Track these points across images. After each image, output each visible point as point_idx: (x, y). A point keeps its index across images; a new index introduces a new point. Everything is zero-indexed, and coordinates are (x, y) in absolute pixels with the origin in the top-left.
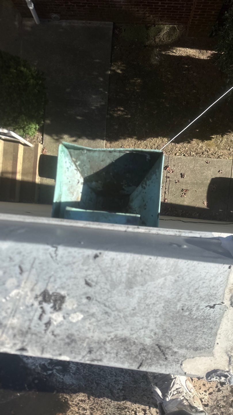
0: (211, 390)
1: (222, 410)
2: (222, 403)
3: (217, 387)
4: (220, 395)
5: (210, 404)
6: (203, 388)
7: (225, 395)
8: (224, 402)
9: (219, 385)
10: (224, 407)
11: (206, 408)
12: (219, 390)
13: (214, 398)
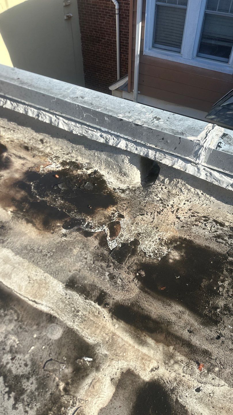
0: (186, 216)
1: (188, 226)
2: (189, 223)
3: (189, 216)
4: (189, 220)
5: (183, 221)
6: (182, 214)
7: (191, 220)
8: (191, 223)
9: (190, 216)
10: (189, 224)
11: (181, 222)
12: (190, 218)
13: (186, 220)
